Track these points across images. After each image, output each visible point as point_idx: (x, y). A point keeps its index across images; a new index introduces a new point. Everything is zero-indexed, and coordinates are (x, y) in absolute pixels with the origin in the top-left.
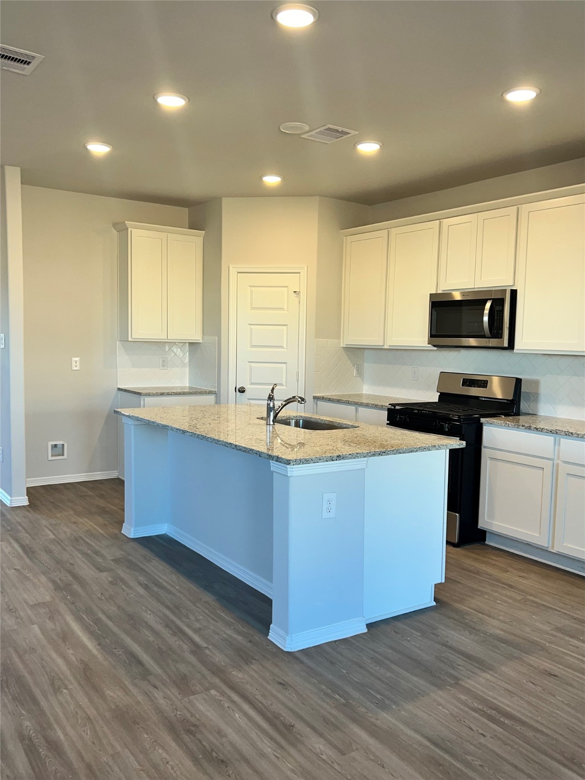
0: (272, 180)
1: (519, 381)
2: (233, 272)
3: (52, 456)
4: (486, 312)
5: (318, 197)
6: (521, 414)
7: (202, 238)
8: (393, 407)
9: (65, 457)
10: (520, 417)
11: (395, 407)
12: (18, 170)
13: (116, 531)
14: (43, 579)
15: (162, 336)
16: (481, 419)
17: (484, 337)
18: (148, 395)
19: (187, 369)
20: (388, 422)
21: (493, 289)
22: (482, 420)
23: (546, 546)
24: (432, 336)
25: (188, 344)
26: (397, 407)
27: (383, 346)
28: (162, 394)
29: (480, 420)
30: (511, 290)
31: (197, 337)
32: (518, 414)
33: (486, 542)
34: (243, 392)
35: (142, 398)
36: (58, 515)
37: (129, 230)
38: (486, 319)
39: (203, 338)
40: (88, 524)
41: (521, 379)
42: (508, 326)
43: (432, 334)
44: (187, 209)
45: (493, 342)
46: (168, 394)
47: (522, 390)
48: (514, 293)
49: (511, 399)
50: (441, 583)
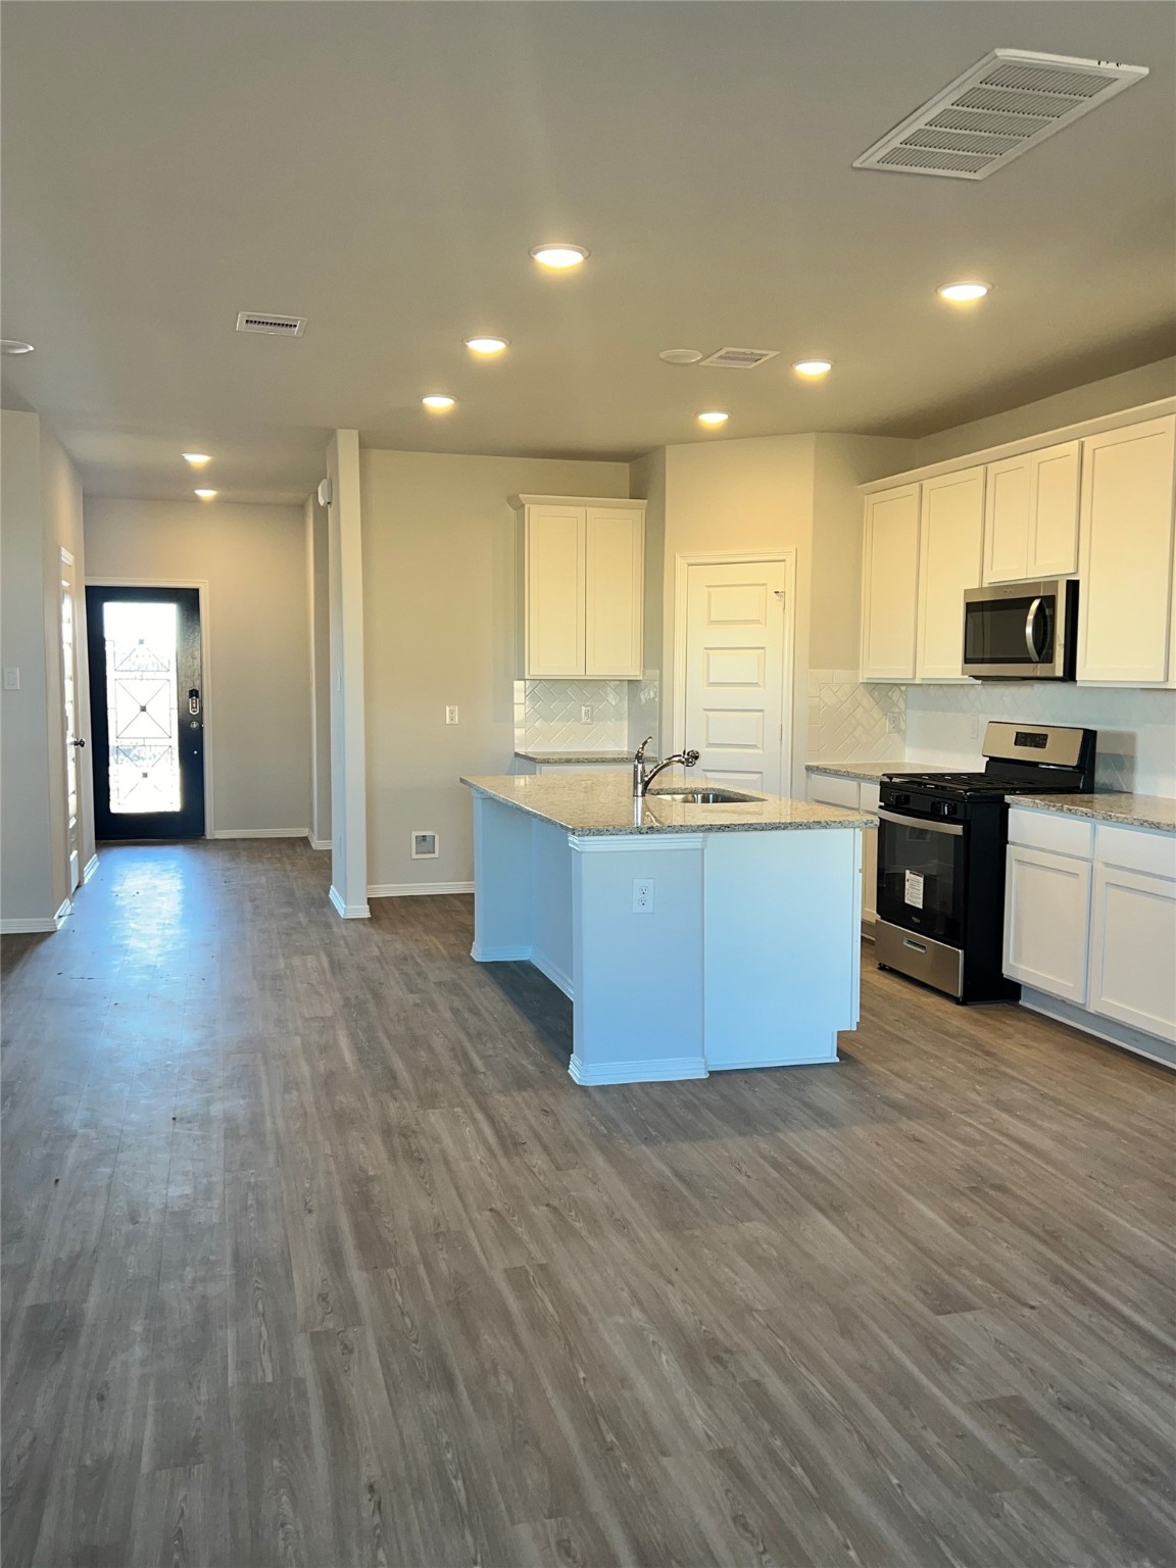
0: (713, 419)
1: (1090, 737)
2: (680, 563)
3: (417, 853)
4: (1031, 617)
5: (813, 434)
6: (1095, 790)
7: (644, 511)
8: (888, 780)
9: (436, 855)
10: (1096, 796)
11: (891, 779)
12: (355, 433)
13: (464, 953)
14: (337, 995)
15: (576, 672)
16: (1006, 797)
17: (1029, 661)
18: (546, 762)
19: (626, 723)
20: (883, 804)
21: (1042, 580)
22: (1008, 798)
23: (1081, 1001)
24: (967, 661)
25: (626, 683)
26: (895, 780)
27: (914, 678)
28: (568, 761)
29: (1004, 799)
30: (1068, 581)
31: (635, 672)
32: (1090, 789)
33: (1021, 1002)
34: (697, 758)
35: (538, 766)
36: (401, 931)
37: (527, 506)
38: (1029, 630)
39: (644, 674)
40: (434, 942)
41: (1095, 732)
42: (1063, 642)
43: (968, 657)
44: (627, 465)
45: (1041, 670)
46: (578, 761)
47: (1098, 750)
48: (1073, 587)
49: (1075, 765)
50: (851, 1031)
